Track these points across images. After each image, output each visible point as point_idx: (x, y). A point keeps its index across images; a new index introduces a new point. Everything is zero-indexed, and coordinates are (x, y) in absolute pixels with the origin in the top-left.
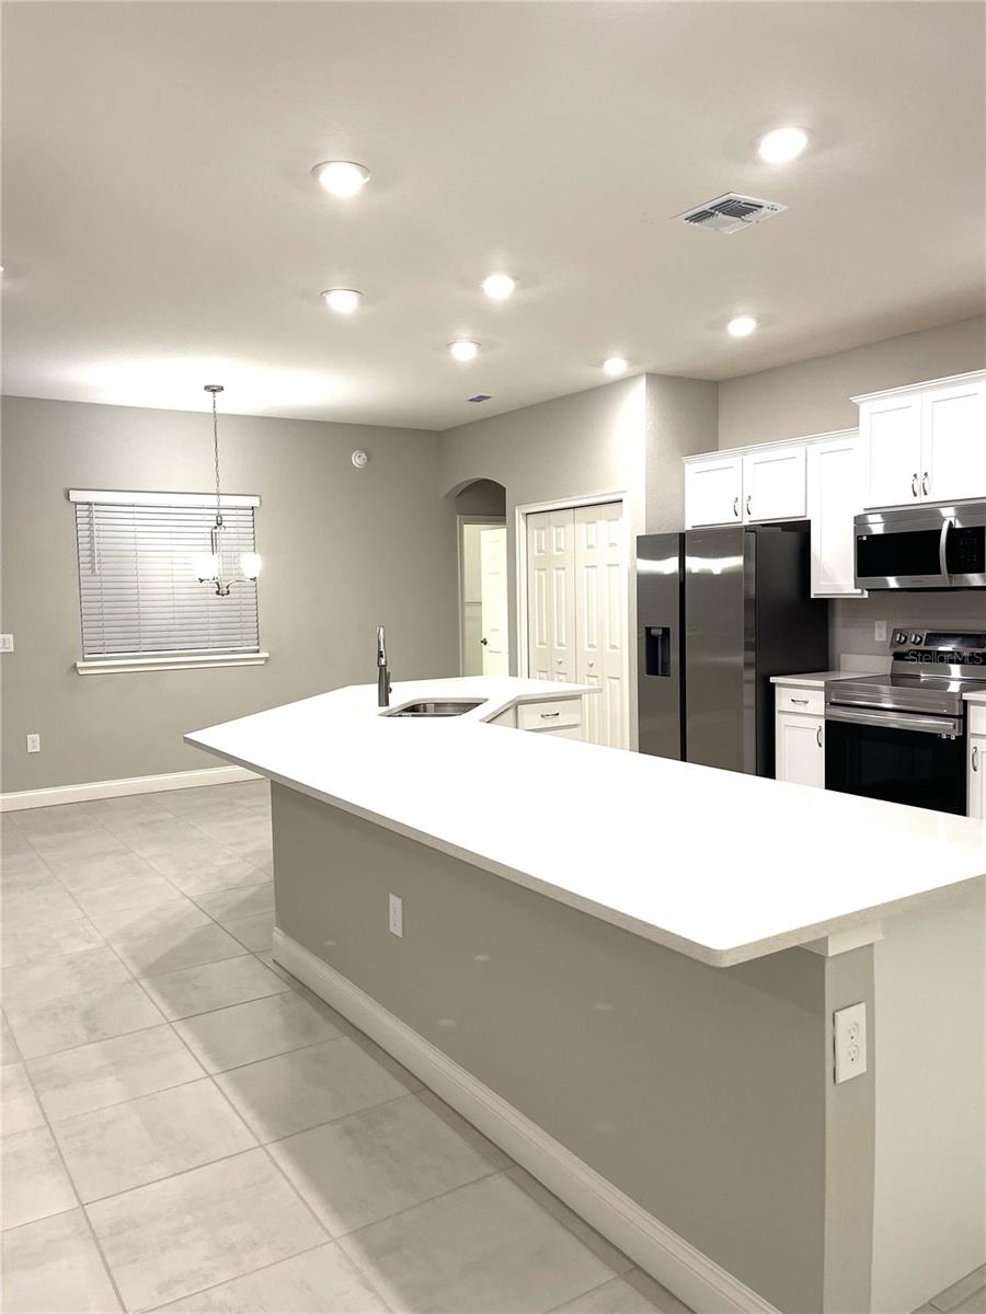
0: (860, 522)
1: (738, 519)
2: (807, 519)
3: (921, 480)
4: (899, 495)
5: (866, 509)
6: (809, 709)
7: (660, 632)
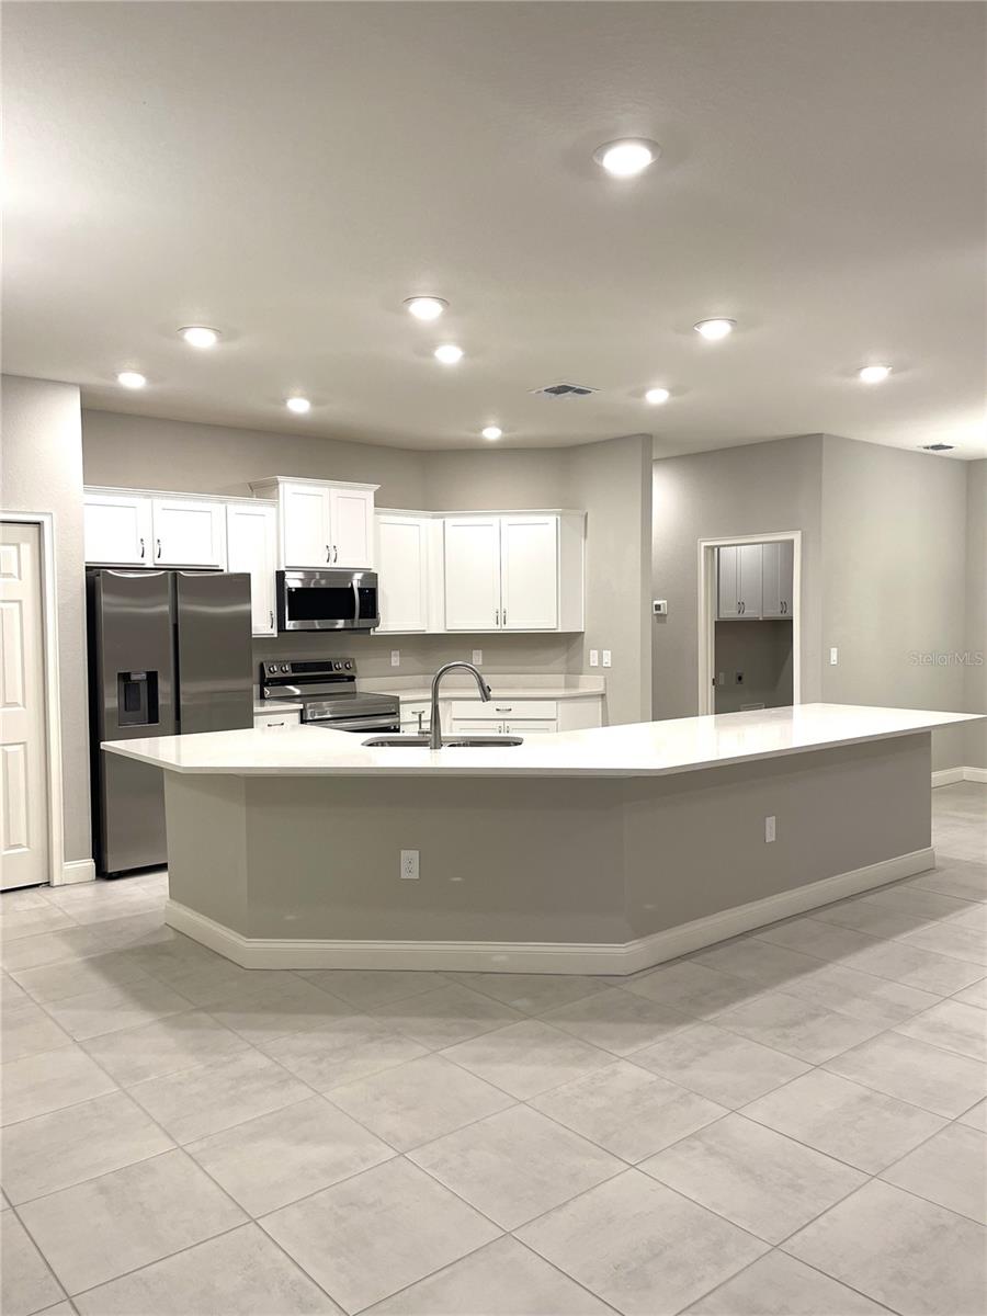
1: (143, 561)
3: (331, 551)
7: (144, 676)
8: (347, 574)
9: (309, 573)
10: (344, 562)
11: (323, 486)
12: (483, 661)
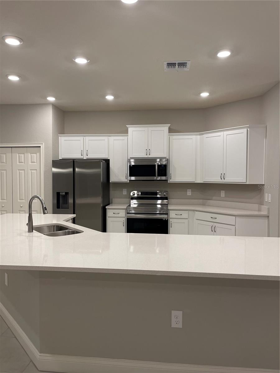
0: (129, 161)
1: (82, 157)
2: (108, 159)
3: (148, 151)
4: (142, 154)
5: (130, 158)
6: (119, 215)
7: (64, 194)
8: (154, 160)
9: (136, 160)
10: (153, 155)
11: (145, 127)
12: (225, 196)
